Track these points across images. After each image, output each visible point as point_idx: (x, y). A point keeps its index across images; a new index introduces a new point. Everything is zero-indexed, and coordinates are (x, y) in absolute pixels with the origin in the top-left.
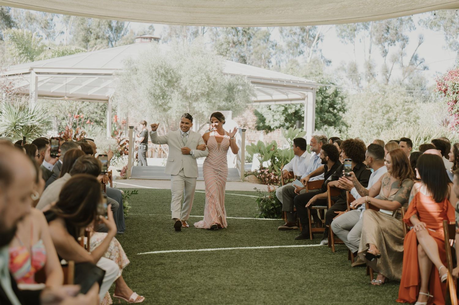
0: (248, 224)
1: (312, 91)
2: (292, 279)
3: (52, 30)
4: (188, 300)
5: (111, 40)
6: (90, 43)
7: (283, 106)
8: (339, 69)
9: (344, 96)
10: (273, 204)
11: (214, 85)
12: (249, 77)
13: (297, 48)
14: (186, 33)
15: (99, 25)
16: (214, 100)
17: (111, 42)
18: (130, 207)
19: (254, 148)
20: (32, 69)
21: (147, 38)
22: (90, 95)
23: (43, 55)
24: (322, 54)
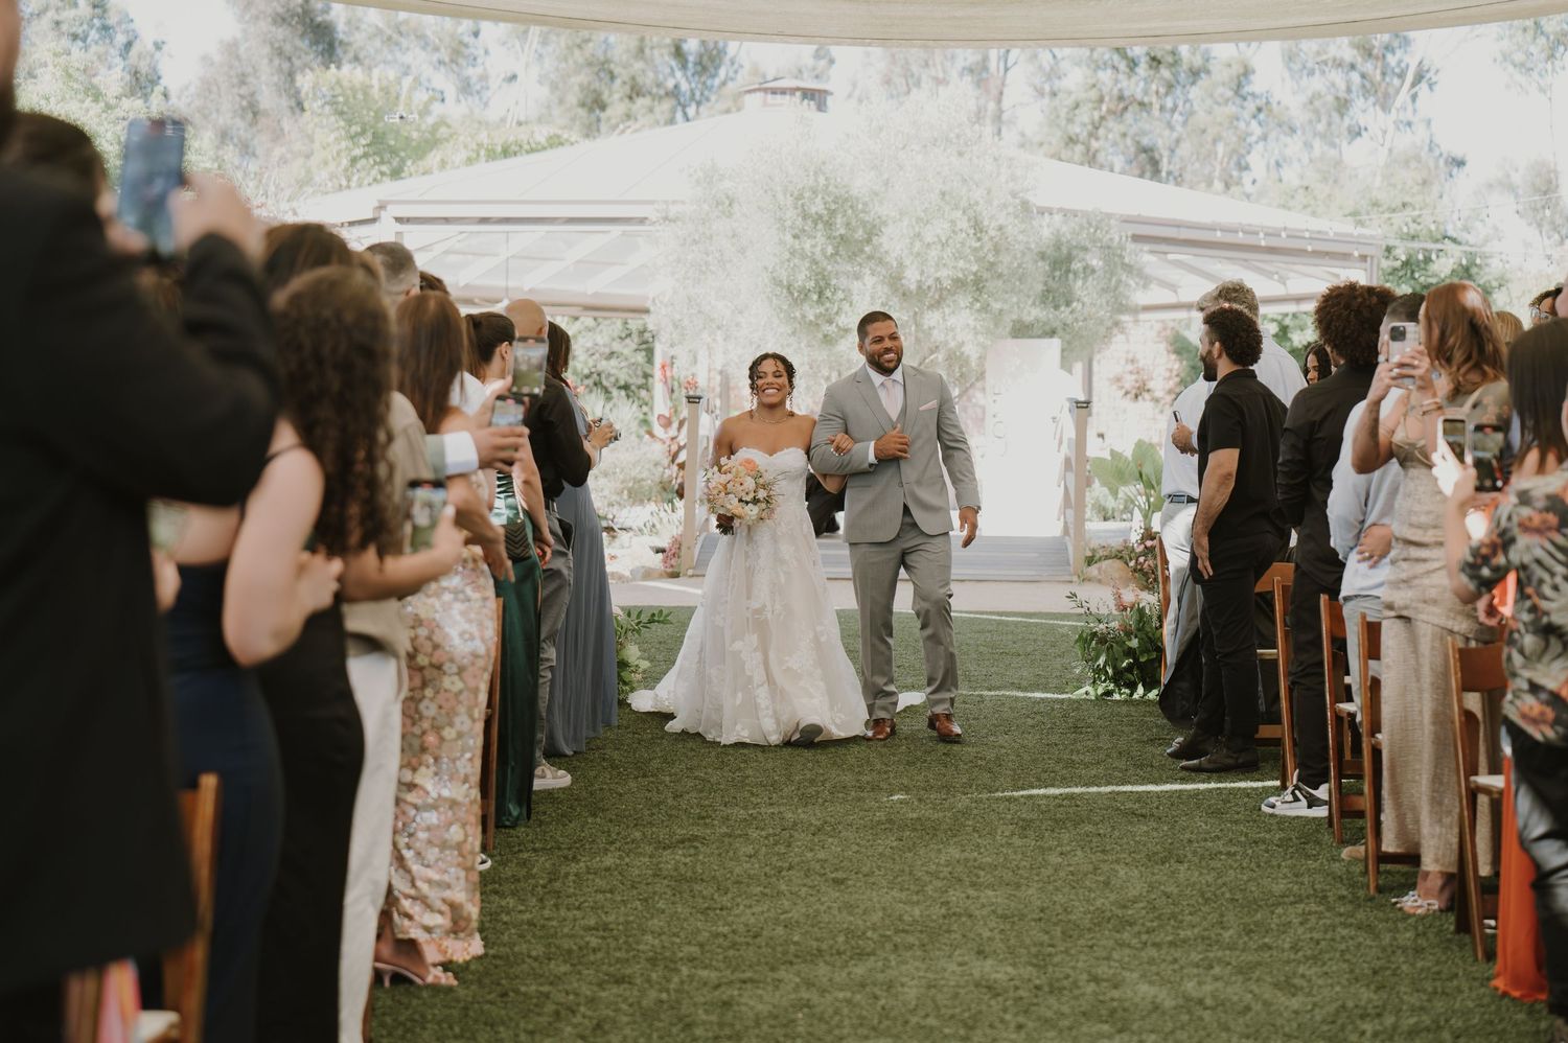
0: (1038, 717)
1: (1363, 265)
2: (1107, 884)
3: (479, 70)
4: (734, 945)
5: (682, 100)
6: (609, 111)
7: (1273, 320)
8: (1490, 186)
9: (1495, 284)
10: (1130, 652)
11: (997, 250)
12: (1127, 220)
13: (1342, 116)
14: (944, 72)
15: (641, 50)
16: (996, 300)
17: (684, 107)
18: (645, 664)
19: (1120, 465)
20: (382, 207)
21: (783, 92)
22: (596, 294)
23: (438, 158)
24: (1431, 135)
